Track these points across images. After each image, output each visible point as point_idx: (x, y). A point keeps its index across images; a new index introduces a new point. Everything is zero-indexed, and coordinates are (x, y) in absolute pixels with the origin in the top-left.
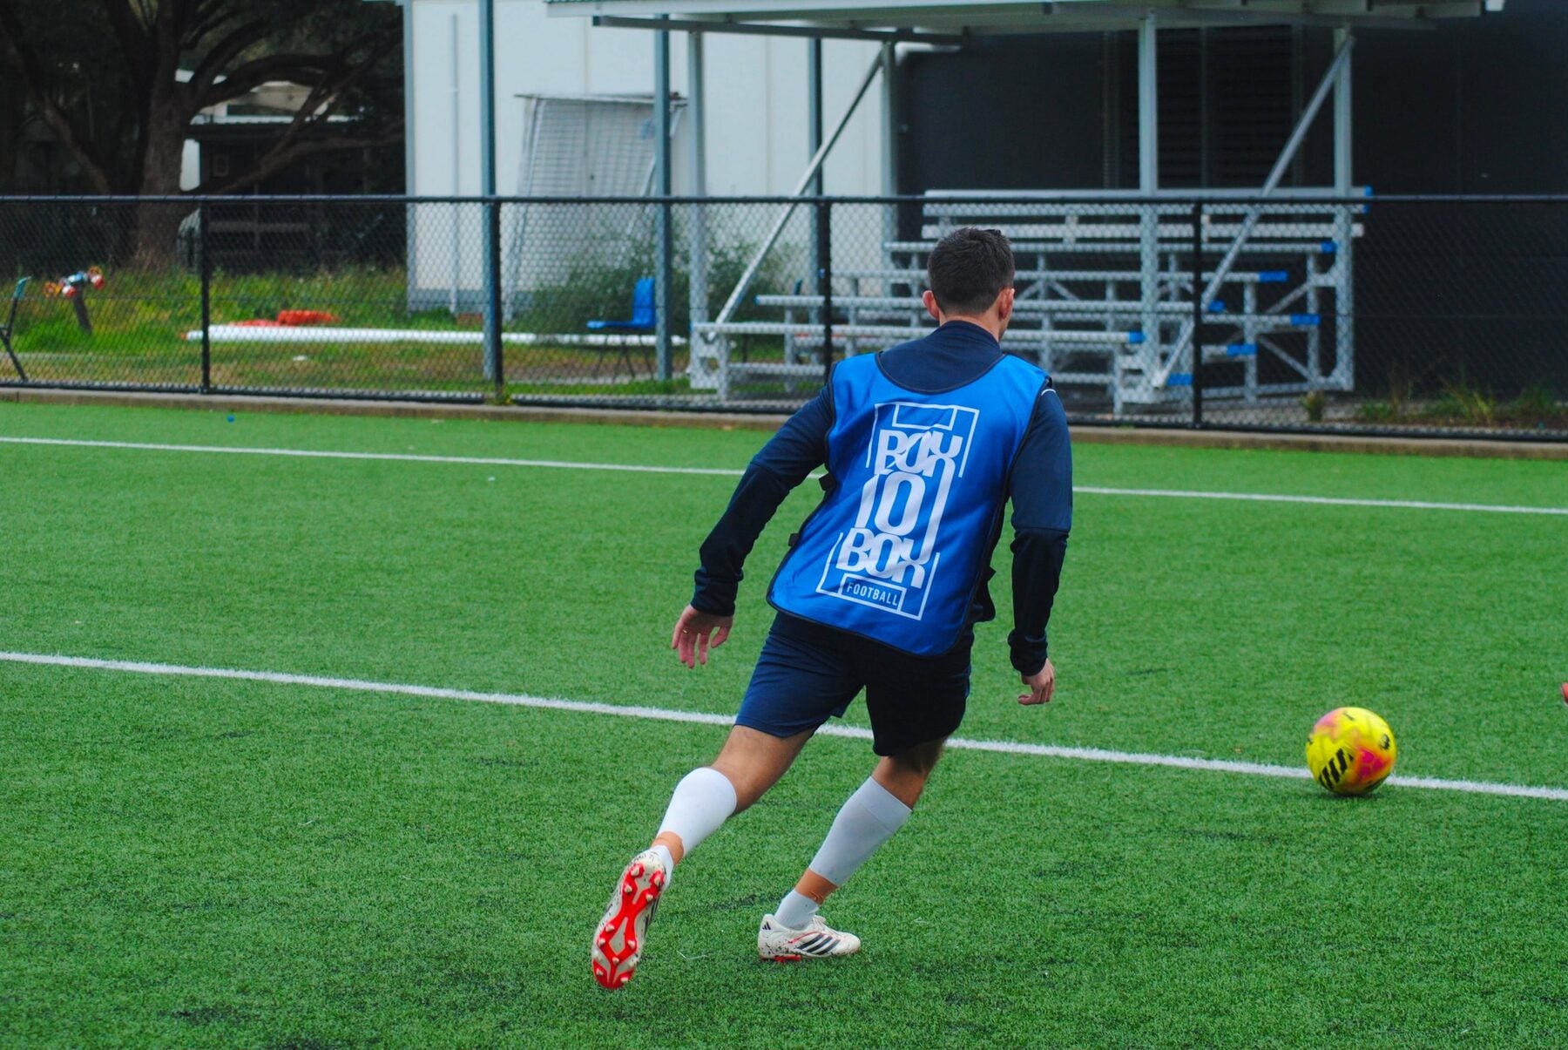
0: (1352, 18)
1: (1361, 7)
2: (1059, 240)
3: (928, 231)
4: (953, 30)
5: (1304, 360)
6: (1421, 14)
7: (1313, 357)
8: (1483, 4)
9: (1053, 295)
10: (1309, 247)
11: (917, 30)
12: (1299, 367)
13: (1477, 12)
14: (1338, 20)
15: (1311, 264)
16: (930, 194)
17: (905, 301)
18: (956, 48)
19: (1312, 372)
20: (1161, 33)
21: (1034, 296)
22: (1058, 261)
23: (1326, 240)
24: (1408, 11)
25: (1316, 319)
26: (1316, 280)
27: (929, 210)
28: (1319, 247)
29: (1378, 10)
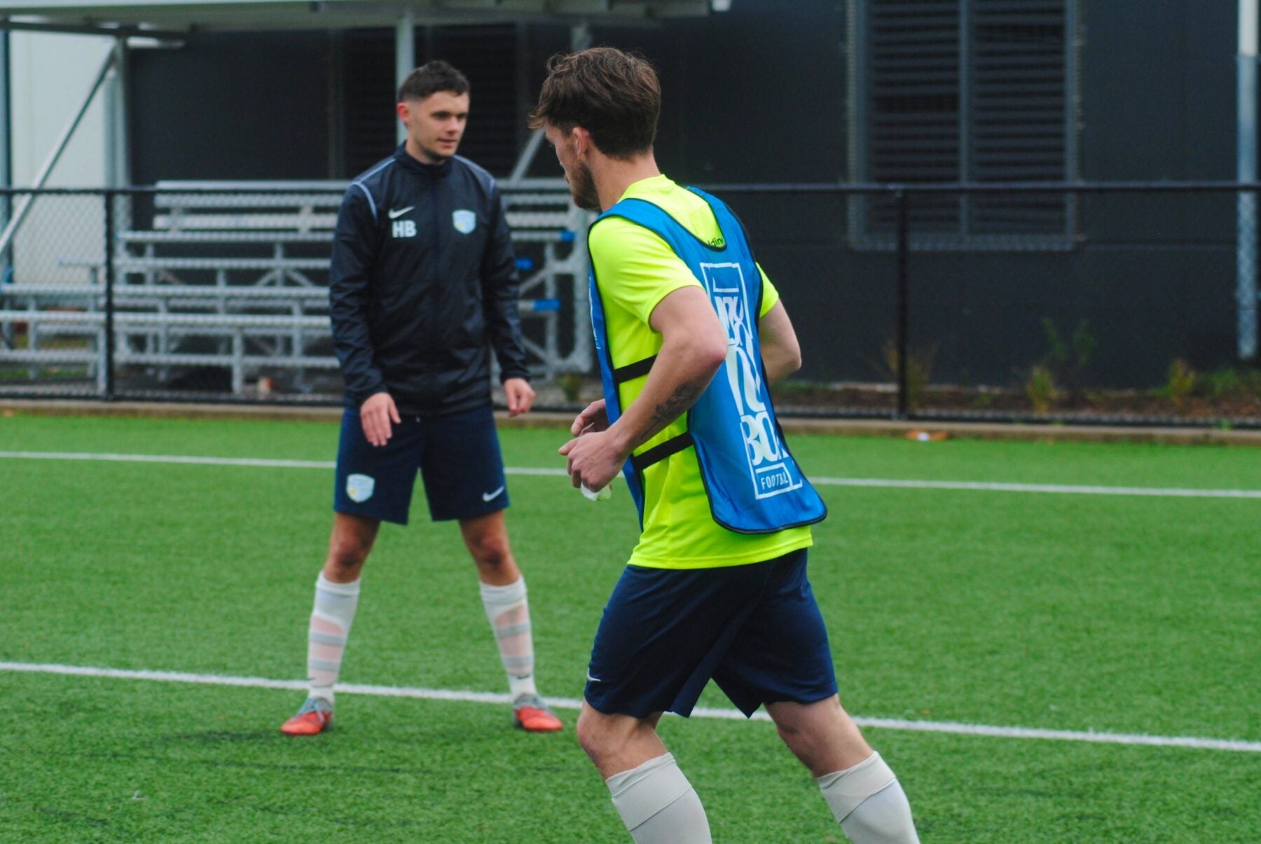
0: (590, 17)
1: (601, 6)
2: (294, 230)
3: (159, 221)
4: (180, 25)
5: (541, 342)
6: (650, 13)
7: (551, 339)
8: (710, 4)
9: (289, 282)
10: (546, 236)
11: (144, 26)
12: (535, 349)
13: (703, 11)
14: (576, 18)
15: (549, 252)
16: (163, 185)
17: (139, 289)
18: (179, 44)
19: (550, 355)
20: (419, 32)
21: (272, 283)
22: (295, 250)
23: (562, 229)
24: (637, 10)
25: (556, 304)
26: (554, 267)
27: (161, 201)
28: (557, 236)
29: (621, 9)
